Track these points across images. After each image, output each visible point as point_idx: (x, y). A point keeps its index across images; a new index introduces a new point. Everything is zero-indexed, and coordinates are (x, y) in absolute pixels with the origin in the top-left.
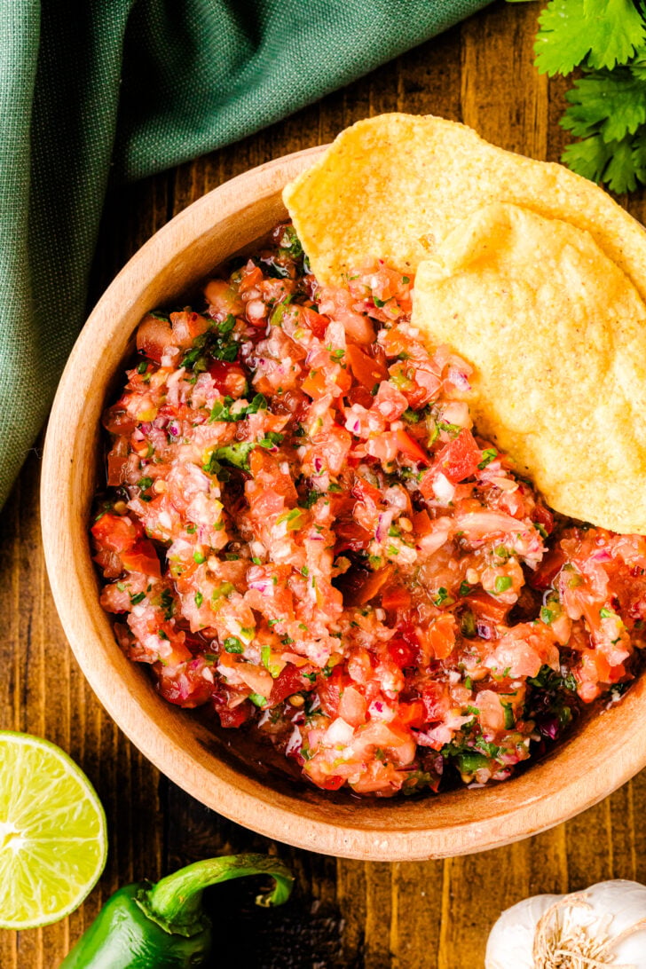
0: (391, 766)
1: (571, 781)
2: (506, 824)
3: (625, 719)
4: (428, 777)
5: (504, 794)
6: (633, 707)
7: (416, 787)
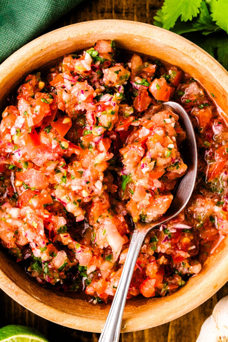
0: (15, 239)
1: (54, 307)
2: (22, 295)
3: (90, 311)
4: (20, 255)
5: (32, 287)
6: (96, 310)
7: (14, 254)
